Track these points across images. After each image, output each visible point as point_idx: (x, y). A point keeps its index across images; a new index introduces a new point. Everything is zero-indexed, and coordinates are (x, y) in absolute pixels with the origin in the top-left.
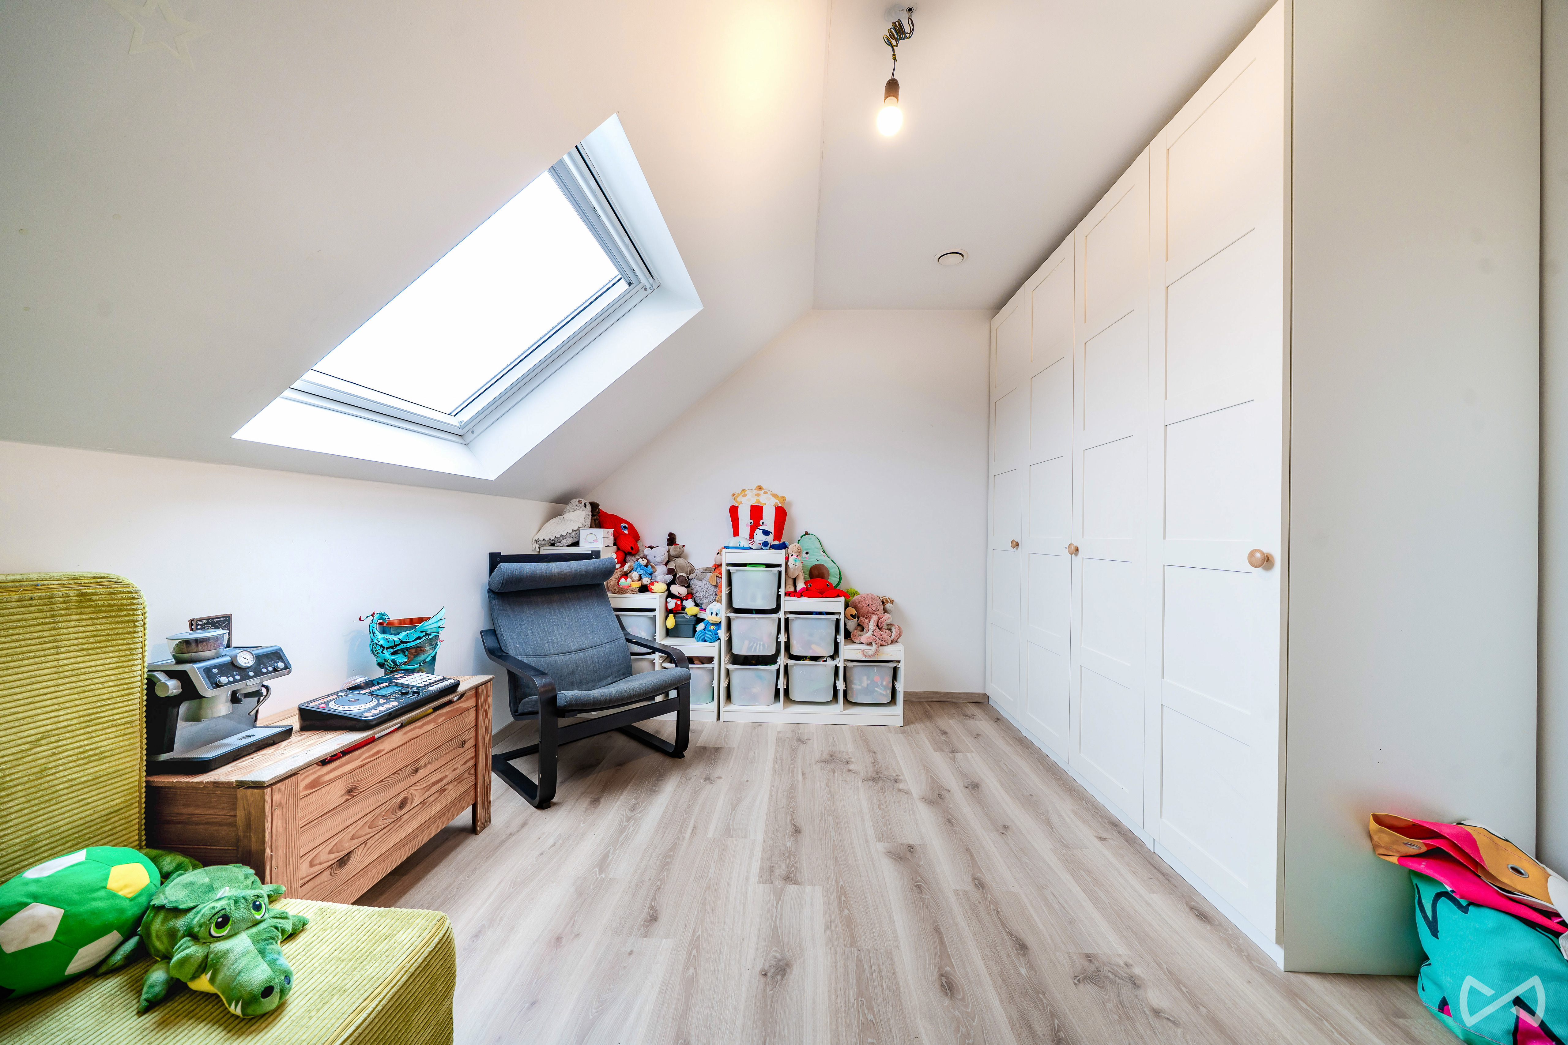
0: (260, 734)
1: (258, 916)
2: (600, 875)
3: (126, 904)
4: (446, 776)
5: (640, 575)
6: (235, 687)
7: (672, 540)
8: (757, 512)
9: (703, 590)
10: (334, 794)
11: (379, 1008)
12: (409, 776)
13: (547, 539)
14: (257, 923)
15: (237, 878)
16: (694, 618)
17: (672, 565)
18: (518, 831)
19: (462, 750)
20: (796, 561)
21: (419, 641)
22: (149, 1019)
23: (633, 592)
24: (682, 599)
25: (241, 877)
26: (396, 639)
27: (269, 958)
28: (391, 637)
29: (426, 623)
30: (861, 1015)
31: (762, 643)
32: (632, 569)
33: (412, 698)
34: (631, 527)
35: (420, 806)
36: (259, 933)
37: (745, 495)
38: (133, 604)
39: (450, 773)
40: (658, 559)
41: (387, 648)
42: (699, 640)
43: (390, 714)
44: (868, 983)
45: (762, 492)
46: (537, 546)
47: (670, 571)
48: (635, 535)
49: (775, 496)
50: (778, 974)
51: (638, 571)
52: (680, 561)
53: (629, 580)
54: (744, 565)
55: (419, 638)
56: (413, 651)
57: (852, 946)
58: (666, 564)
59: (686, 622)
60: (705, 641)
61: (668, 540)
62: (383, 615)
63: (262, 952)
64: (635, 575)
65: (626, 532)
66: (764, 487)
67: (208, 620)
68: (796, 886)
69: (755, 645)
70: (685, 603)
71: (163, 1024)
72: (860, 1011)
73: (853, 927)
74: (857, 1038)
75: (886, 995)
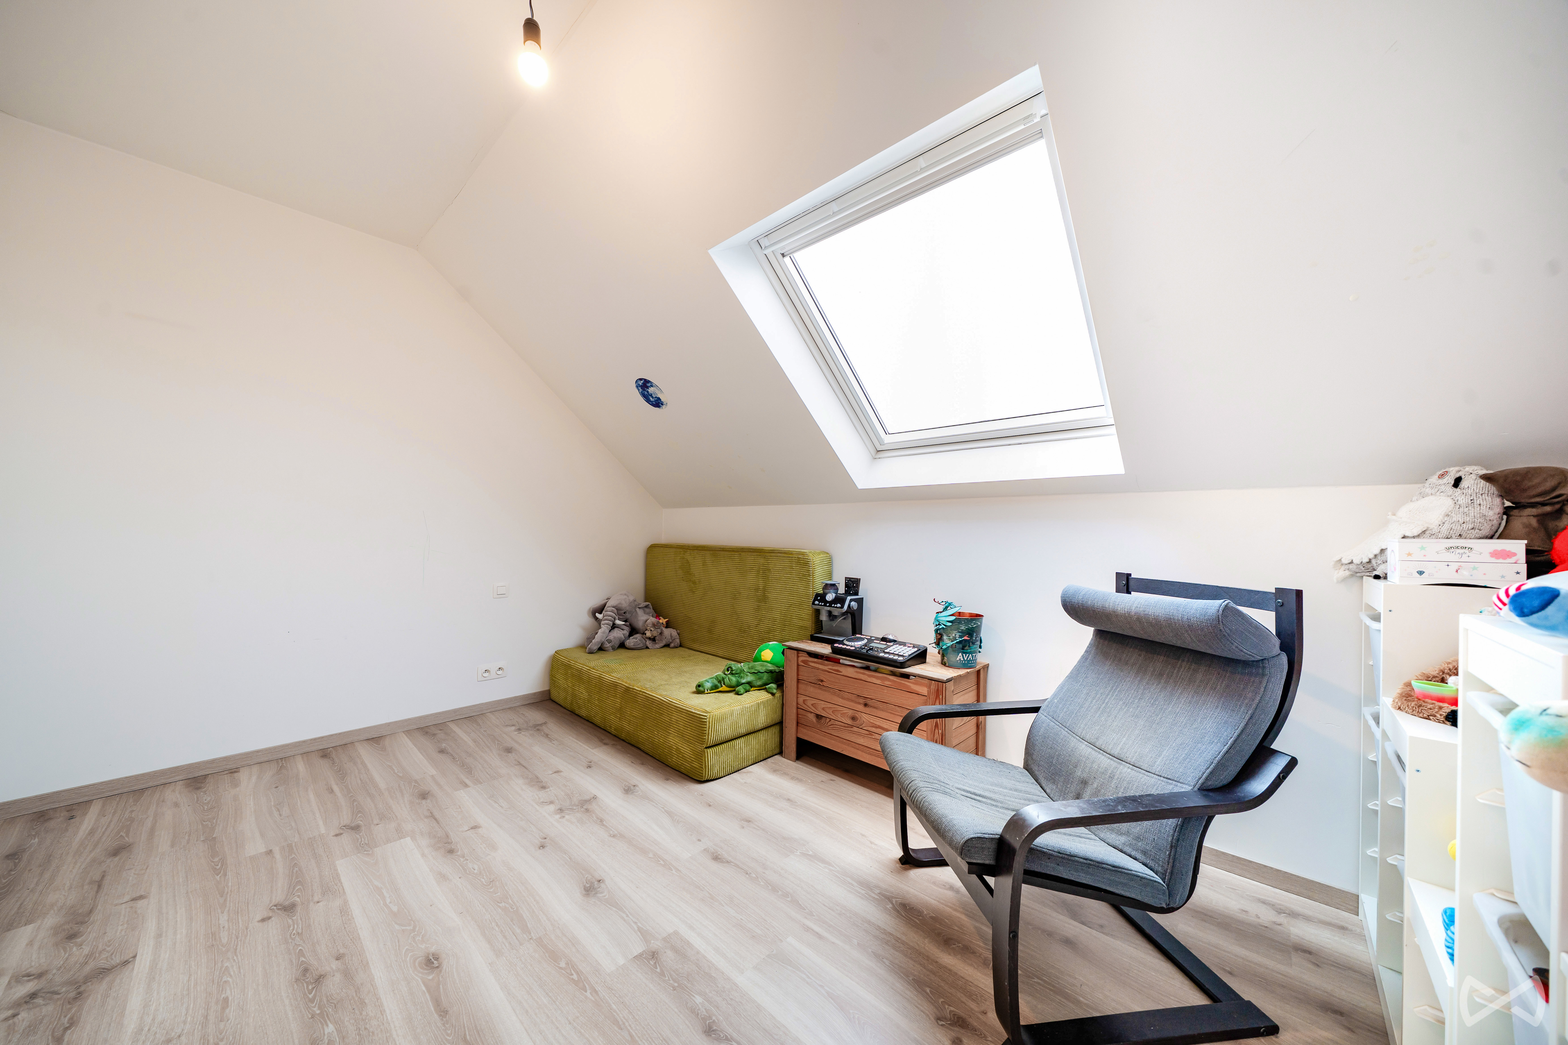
10: (813, 675)
12: (861, 706)
13: (1356, 561)
30: (510, 901)
44: (512, 921)
50: (591, 887)
57: (540, 938)
68: (636, 955)
72: (512, 903)
73: (547, 955)
74: (508, 890)
75: (493, 923)
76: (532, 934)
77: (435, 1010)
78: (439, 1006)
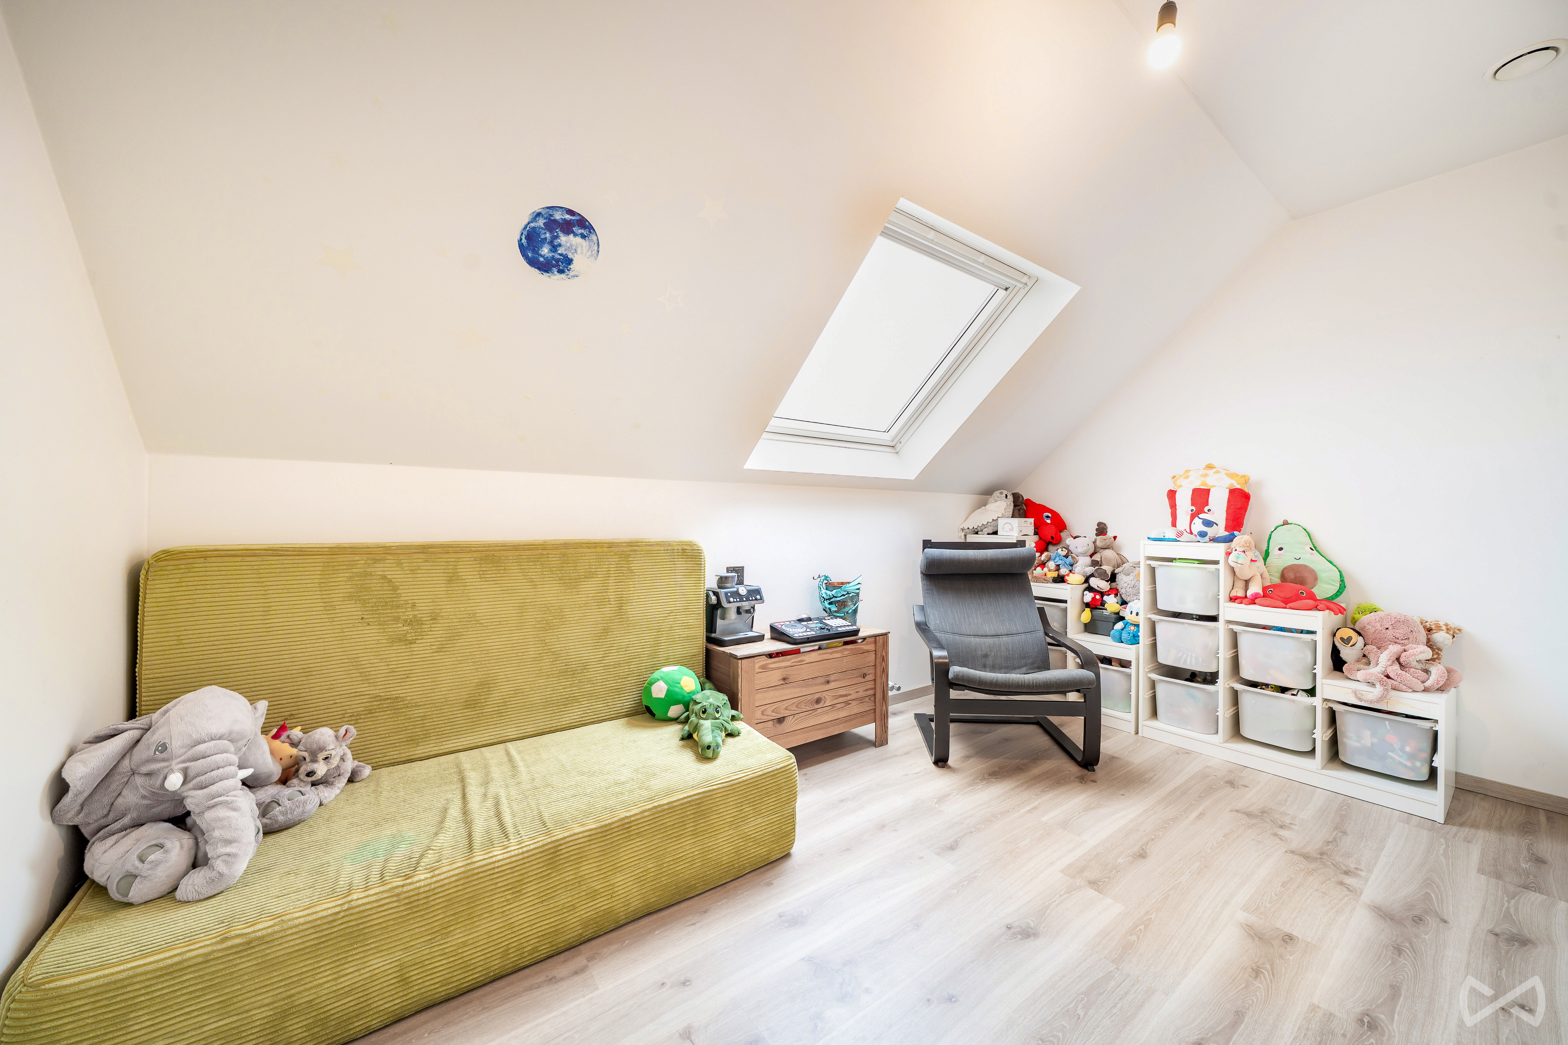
0: (750, 634)
1: (717, 715)
2: (935, 804)
3: (686, 694)
4: (850, 694)
5: (1058, 566)
6: (739, 604)
7: (1101, 530)
8: (1201, 497)
9: (1129, 586)
10: (775, 677)
11: (744, 779)
12: (822, 684)
13: (971, 528)
14: (716, 719)
15: (719, 698)
16: (1114, 616)
17: (1097, 557)
18: (901, 755)
19: (863, 680)
20: (1238, 558)
21: (843, 597)
22: (682, 743)
23: (1047, 581)
24: (1102, 594)
25: (721, 699)
26: (831, 594)
27: (714, 734)
28: (829, 592)
29: (848, 585)
30: (1072, 1005)
31: (1194, 655)
32: (1049, 559)
33: (826, 632)
34: (1056, 517)
35: (830, 707)
36: (715, 723)
37: (1187, 477)
38: (700, 556)
39: (853, 693)
40: (1080, 550)
41: (827, 600)
42: (1114, 639)
43: (808, 638)
44: (1102, 993)
45: (1211, 472)
46: (963, 534)
47: (1094, 563)
48: (1060, 524)
49: (1231, 475)
50: (1020, 933)
51: (1056, 561)
52: (1108, 553)
53: (1045, 569)
54: (1171, 560)
55: (843, 595)
56: (840, 604)
57: (1112, 963)
58: (1091, 556)
59: (1106, 619)
60: (1122, 642)
61: (1097, 530)
62: (827, 577)
63: (713, 731)
64: (1051, 565)
65: (1049, 521)
66: (1216, 465)
67: (734, 568)
68: (1096, 893)
69: (1185, 656)
70: (1105, 598)
71: (683, 746)
72: (1074, 1003)
73: (1130, 951)
74: (1053, 1014)
75: (1114, 1012)
76: (1112, 969)
77: (1242, 1023)
78: (1236, 1022)
